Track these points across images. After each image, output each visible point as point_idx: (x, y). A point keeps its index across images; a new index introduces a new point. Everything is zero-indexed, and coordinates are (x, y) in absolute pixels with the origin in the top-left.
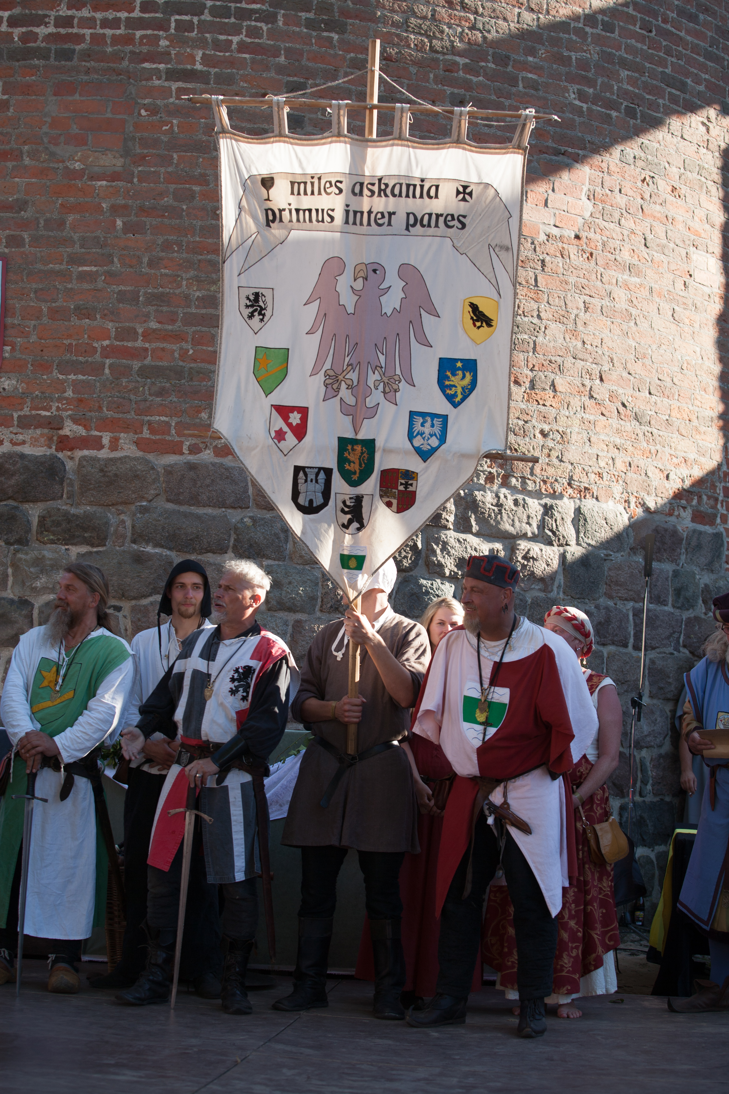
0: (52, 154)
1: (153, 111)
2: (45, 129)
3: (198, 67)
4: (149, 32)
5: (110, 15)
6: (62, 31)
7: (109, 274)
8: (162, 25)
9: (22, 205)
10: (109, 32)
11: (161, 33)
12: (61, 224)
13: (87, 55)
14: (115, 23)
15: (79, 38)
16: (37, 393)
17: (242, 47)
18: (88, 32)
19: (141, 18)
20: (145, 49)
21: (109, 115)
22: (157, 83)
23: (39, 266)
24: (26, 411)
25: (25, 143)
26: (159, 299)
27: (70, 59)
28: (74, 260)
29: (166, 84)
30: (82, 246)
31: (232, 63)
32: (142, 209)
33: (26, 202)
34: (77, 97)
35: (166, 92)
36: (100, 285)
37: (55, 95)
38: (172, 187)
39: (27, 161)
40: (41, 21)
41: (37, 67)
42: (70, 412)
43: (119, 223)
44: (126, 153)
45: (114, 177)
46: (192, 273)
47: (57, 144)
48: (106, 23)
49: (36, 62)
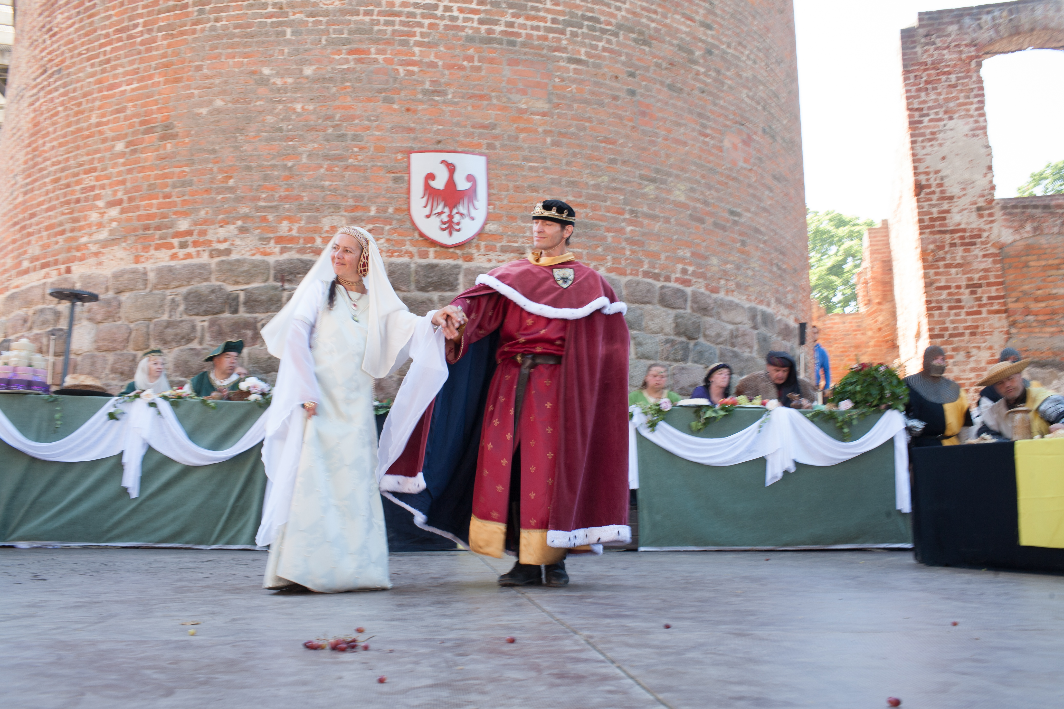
0: (509, 99)
1: (562, 80)
2: (504, 84)
3: (583, 57)
4: (556, 35)
5: (535, 23)
6: (510, 30)
7: (546, 168)
8: (563, 32)
9: (493, 126)
10: (535, 33)
11: (562, 36)
12: (517, 138)
13: (524, 45)
14: (537, 28)
15: (518, 35)
16: (509, 233)
17: (604, 49)
18: (523, 32)
19: (551, 27)
20: (555, 44)
21: (538, 80)
22: (562, 64)
23: (506, 161)
24: (504, 243)
25: (493, 91)
26: (572, 184)
27: (514, 46)
28: (526, 159)
29: (568, 65)
30: (530, 152)
31: (599, 57)
32: (560, 134)
33: (496, 125)
34: (520, 67)
35: (567, 70)
36: (541, 174)
37: (509, 65)
38: (575, 122)
39: (494, 101)
40: (496, 23)
41: (495, 48)
42: (528, 245)
43: (549, 140)
44: (549, 102)
45: (544, 114)
46: (588, 171)
47: (511, 93)
48: (533, 28)
49: (495, 46)
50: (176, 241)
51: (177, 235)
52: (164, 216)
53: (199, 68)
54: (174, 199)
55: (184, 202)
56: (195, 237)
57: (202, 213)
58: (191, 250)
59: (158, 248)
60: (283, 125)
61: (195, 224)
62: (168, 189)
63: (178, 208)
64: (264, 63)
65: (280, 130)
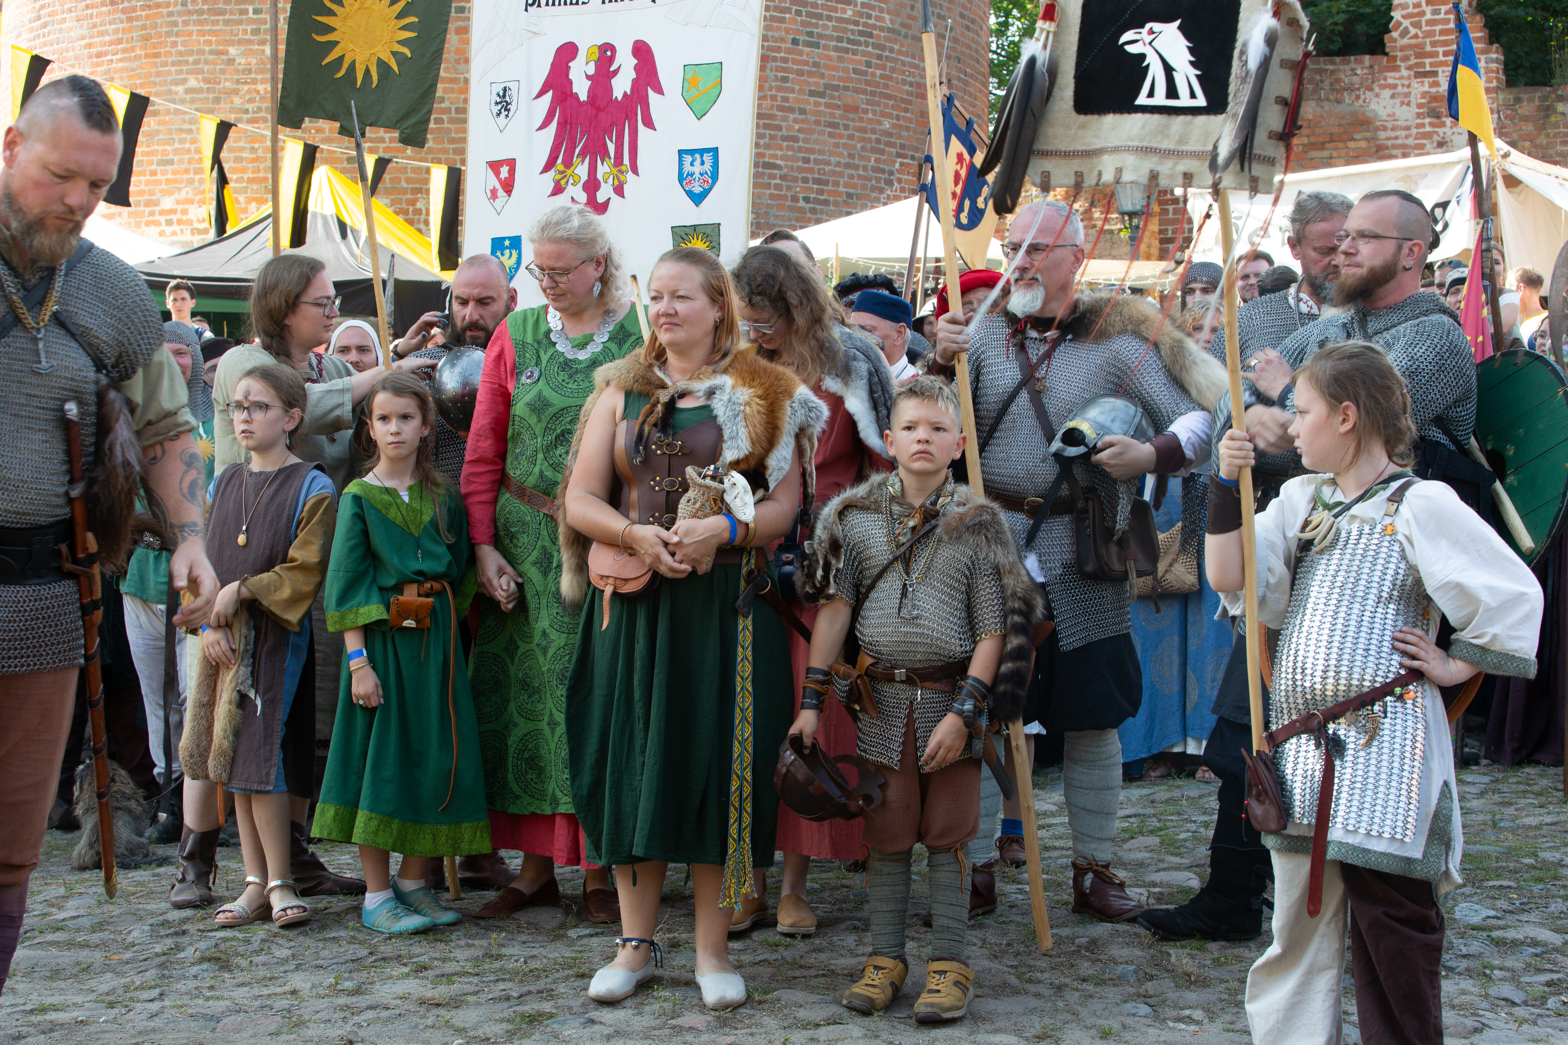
50: (162, 219)
51: (162, 212)
52: (152, 193)
53: (174, 44)
54: (159, 177)
55: (168, 181)
56: (179, 216)
57: (184, 192)
58: (176, 228)
59: (148, 224)
60: (250, 107)
61: (178, 202)
62: (154, 167)
63: (163, 186)
64: (231, 43)
65: (247, 111)
